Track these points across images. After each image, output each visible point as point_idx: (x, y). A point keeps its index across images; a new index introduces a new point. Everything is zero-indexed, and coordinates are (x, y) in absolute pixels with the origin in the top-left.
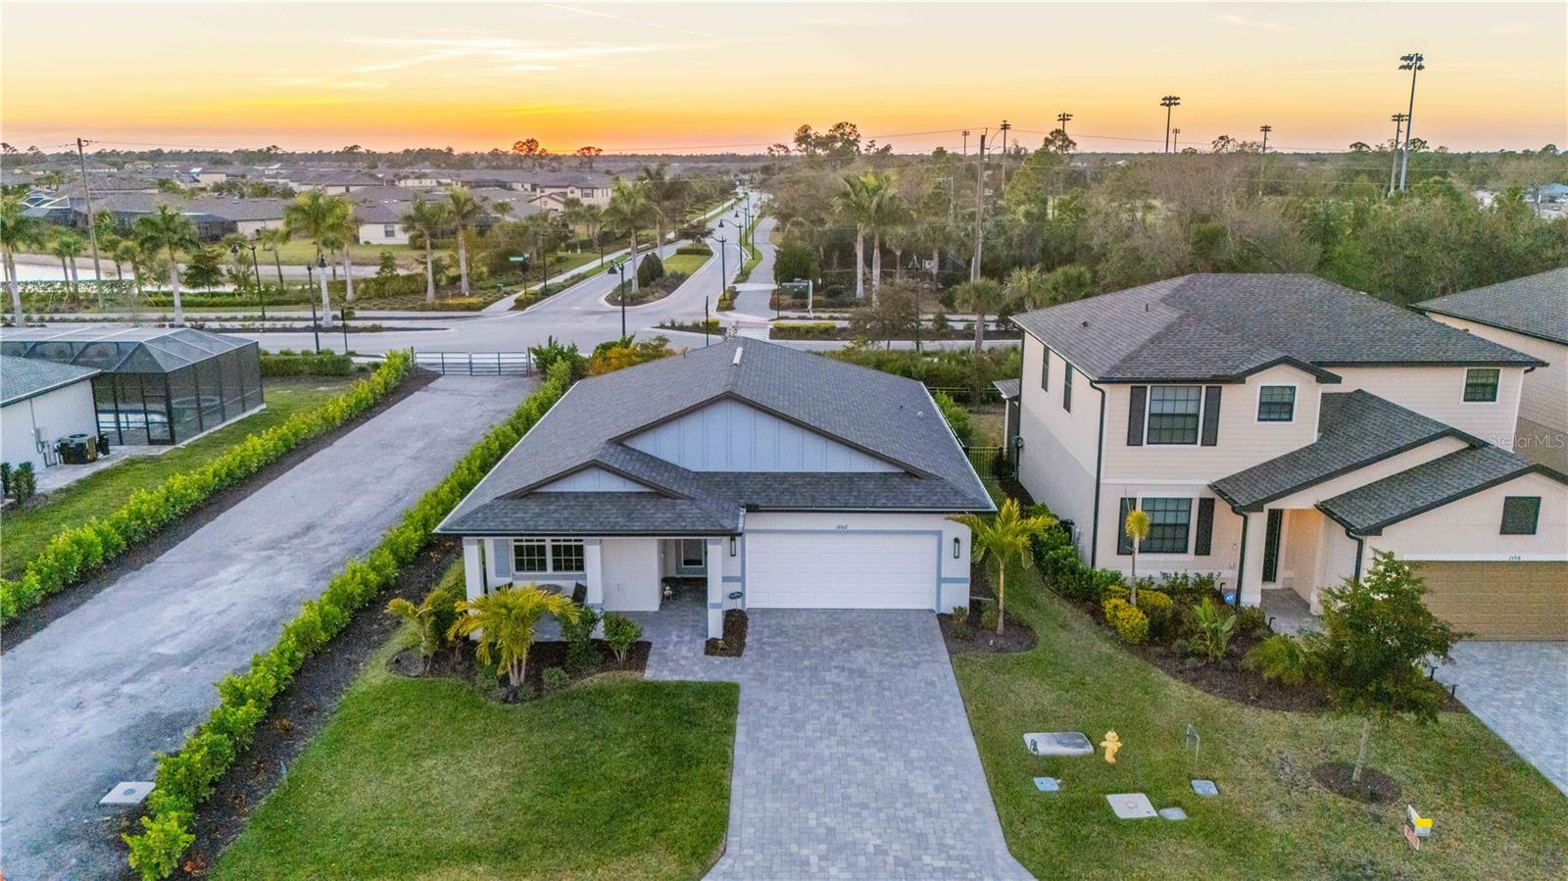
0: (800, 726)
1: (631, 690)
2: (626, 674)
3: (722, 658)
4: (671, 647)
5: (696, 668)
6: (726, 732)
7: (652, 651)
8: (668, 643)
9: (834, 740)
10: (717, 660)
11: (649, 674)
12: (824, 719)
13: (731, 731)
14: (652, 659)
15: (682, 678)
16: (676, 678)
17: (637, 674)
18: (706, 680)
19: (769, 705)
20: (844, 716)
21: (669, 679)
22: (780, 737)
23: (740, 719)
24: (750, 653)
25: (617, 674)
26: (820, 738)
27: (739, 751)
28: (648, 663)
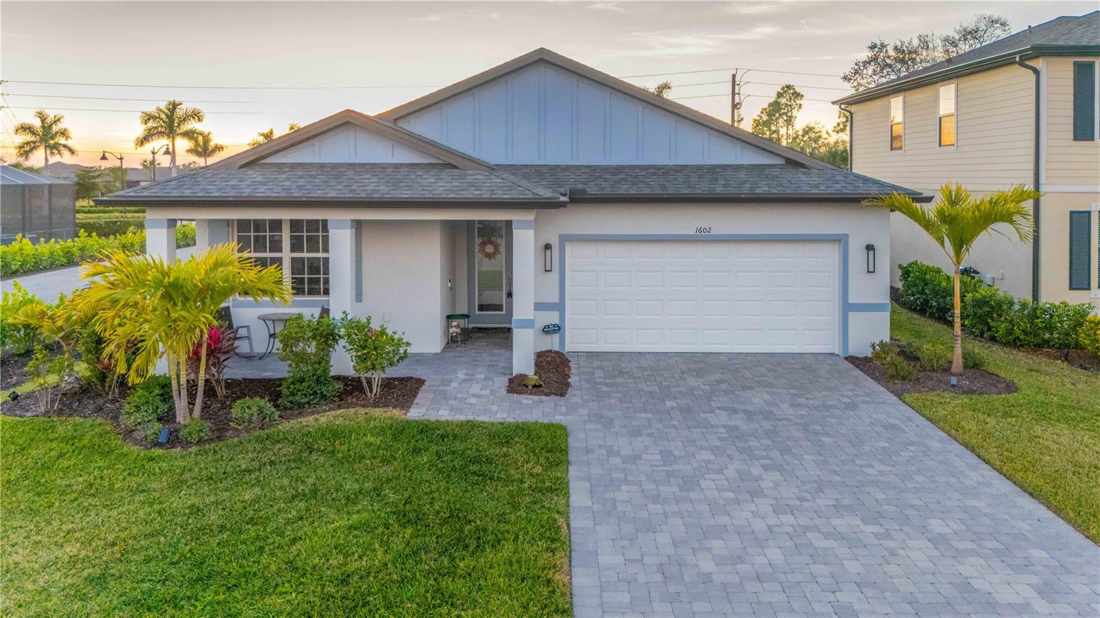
0: (689, 483)
1: (381, 431)
2: (377, 412)
3: (536, 398)
4: (454, 385)
5: (494, 408)
6: (551, 490)
7: (424, 387)
8: (450, 381)
9: (765, 505)
10: (527, 400)
11: (415, 413)
12: (731, 472)
13: (560, 488)
14: (423, 396)
15: (470, 418)
16: (461, 418)
17: (396, 413)
18: (510, 420)
19: (624, 452)
20: (765, 468)
21: (450, 418)
22: (656, 499)
23: (573, 471)
24: (578, 393)
25: (362, 411)
26: (737, 501)
27: (578, 522)
28: (416, 401)
